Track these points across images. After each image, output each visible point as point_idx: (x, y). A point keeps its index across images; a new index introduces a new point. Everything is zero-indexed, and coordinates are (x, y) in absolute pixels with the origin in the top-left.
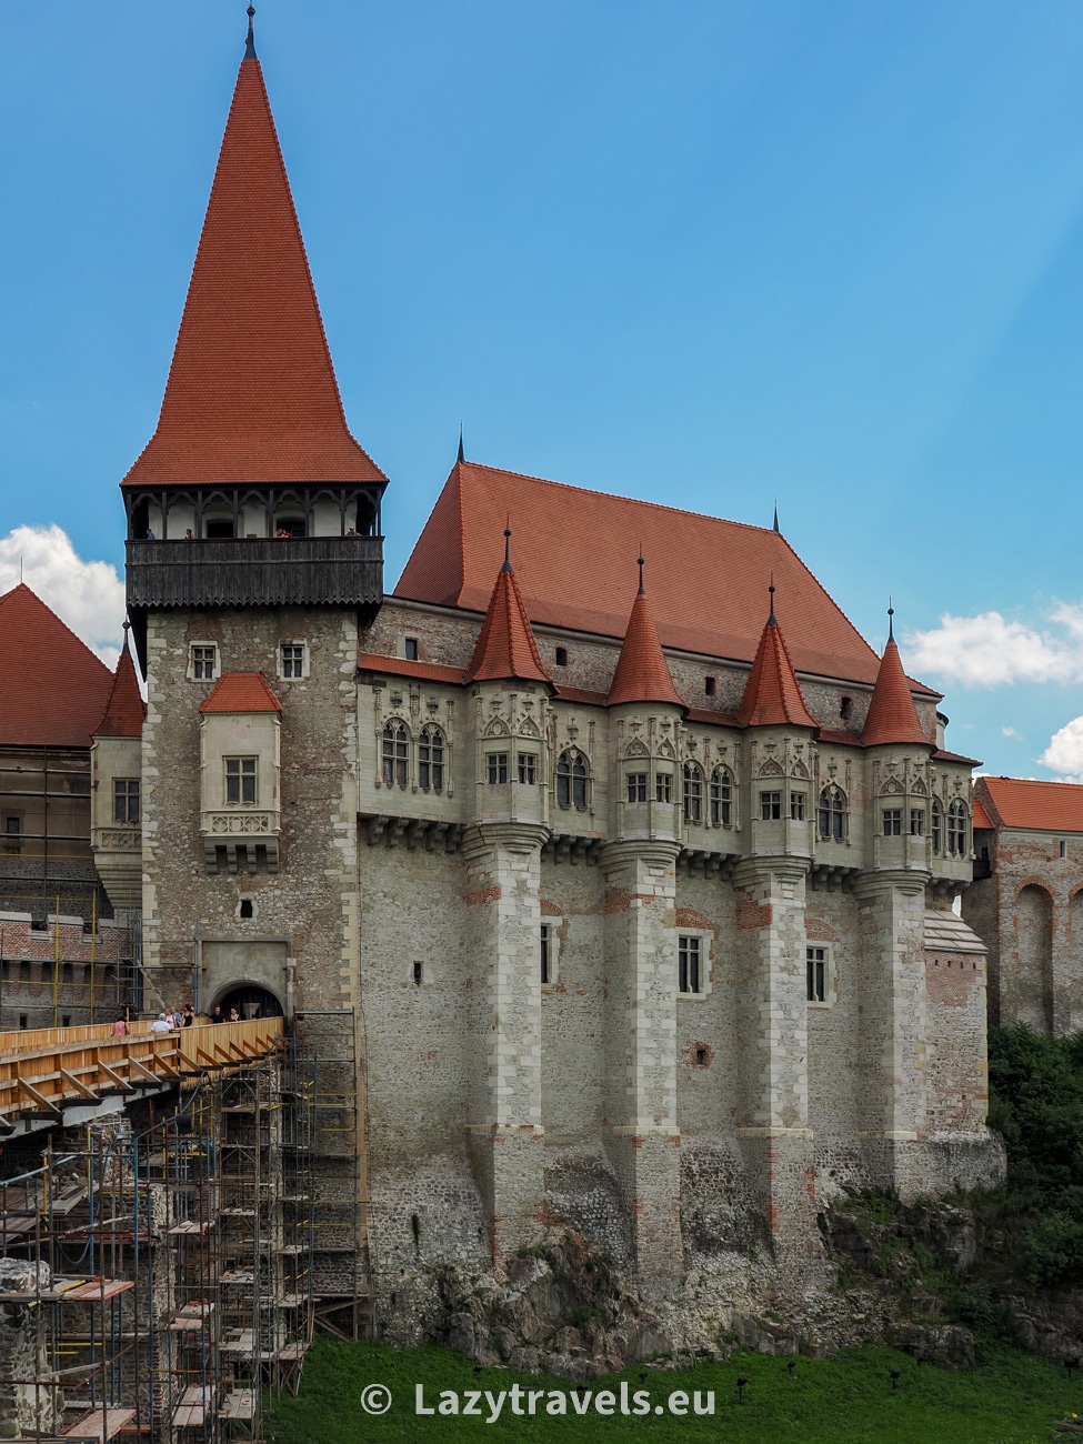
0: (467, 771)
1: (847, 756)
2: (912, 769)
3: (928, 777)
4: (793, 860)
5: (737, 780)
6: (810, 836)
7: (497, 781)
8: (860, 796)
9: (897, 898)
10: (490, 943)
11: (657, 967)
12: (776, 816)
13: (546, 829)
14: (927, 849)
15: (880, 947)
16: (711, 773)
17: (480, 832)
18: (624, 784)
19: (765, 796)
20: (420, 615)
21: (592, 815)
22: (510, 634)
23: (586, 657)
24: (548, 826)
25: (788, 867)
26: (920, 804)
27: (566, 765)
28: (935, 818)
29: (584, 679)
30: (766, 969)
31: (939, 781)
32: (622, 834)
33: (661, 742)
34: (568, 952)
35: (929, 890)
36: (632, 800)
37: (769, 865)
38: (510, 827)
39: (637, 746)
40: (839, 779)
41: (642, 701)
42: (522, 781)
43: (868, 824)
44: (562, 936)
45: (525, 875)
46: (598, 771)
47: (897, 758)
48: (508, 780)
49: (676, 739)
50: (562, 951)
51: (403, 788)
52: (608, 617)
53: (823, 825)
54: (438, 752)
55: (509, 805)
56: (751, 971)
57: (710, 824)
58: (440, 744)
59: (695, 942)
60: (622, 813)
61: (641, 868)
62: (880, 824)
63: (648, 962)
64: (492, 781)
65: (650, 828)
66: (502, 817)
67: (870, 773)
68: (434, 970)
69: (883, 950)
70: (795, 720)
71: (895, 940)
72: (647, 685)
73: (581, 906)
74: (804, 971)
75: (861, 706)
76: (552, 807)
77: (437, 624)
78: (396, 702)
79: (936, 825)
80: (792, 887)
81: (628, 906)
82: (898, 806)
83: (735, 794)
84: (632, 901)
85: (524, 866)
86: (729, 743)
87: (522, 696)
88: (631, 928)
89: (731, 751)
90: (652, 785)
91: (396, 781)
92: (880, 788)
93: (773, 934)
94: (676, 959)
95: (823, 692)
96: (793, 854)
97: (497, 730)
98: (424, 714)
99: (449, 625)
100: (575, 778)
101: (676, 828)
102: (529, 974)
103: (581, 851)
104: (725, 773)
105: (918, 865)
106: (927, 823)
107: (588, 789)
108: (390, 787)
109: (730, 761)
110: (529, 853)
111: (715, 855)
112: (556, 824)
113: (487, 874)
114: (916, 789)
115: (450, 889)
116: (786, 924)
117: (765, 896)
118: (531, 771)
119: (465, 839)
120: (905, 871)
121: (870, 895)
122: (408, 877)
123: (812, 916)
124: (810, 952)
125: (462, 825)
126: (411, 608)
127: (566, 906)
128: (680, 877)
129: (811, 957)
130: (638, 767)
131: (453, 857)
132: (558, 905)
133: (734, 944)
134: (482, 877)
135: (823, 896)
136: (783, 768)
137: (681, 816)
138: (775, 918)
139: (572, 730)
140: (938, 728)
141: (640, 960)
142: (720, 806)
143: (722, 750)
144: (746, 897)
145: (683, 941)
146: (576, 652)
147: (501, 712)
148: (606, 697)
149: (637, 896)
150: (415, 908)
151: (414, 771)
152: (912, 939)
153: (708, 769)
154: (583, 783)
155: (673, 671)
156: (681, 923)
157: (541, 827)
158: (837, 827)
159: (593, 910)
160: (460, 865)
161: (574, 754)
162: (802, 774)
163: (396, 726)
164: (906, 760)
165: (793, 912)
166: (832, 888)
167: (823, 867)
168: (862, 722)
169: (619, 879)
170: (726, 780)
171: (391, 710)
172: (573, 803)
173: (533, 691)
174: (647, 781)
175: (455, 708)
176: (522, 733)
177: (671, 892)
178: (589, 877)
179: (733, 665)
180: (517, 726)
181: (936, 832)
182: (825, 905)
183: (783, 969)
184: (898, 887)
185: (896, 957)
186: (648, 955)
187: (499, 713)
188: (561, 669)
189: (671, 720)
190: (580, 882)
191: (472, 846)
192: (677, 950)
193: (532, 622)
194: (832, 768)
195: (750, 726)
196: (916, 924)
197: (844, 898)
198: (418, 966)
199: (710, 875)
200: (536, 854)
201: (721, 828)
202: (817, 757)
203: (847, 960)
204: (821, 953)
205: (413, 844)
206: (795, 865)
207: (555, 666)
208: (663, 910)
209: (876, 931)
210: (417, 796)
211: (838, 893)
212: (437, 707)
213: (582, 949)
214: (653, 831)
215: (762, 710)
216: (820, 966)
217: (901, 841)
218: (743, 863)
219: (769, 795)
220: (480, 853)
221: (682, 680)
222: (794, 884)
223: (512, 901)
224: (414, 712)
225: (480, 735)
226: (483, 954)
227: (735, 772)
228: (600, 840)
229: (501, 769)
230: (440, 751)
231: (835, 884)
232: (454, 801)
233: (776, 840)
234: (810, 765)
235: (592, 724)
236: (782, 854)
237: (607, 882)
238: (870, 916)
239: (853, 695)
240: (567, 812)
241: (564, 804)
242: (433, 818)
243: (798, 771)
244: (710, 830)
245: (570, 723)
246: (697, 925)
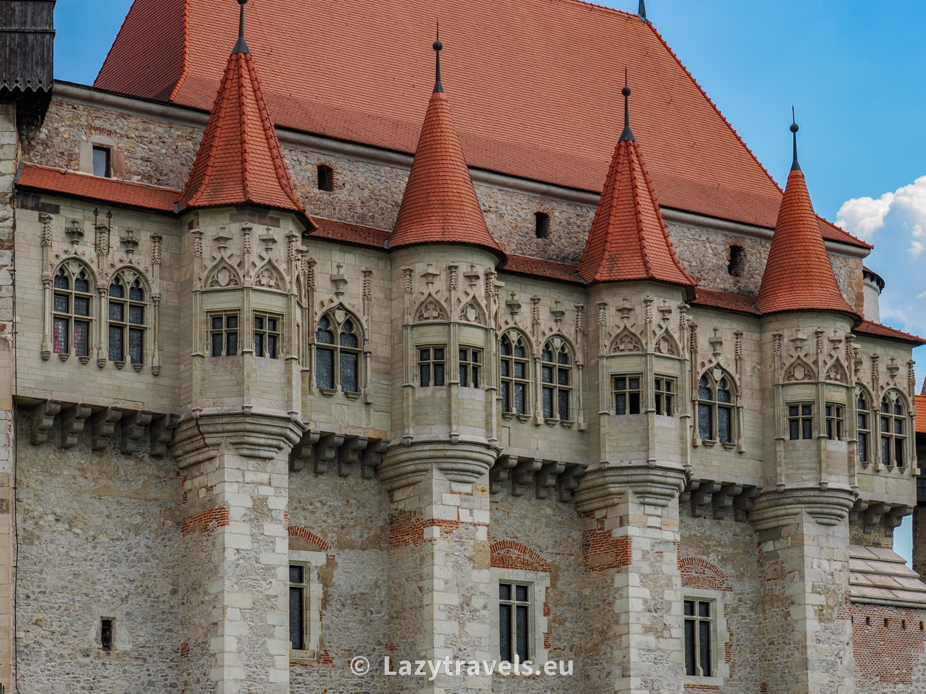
0: (181, 338)
1: (736, 326)
2: (827, 347)
3: (848, 357)
4: (660, 473)
5: (580, 358)
6: (682, 439)
7: (224, 353)
8: (756, 385)
9: (810, 528)
10: (213, 590)
11: (462, 625)
12: (635, 409)
13: (297, 423)
14: (850, 459)
15: (787, 598)
16: (541, 347)
17: (198, 426)
18: (413, 359)
19: (618, 380)
20: (116, 111)
21: (368, 404)
22: (243, 142)
23: (361, 179)
24: (299, 418)
25: (653, 482)
26: (839, 396)
27: (330, 332)
28: (863, 417)
29: (359, 210)
30: (624, 630)
31: (866, 366)
32: (411, 432)
33: (465, 300)
34: (334, 605)
35: (855, 517)
36: (424, 383)
37: (625, 479)
38: (241, 419)
39: (431, 307)
40: (726, 358)
41: (437, 243)
42: (261, 354)
43: (766, 422)
44: (325, 580)
45: (265, 491)
46: (376, 340)
47: (805, 329)
48: (239, 352)
49: (488, 297)
50: (325, 602)
51: (84, 360)
52: (396, 124)
53: (705, 424)
54: (139, 310)
55: (240, 387)
56: (602, 632)
57: (541, 420)
58: (142, 298)
59: (523, 590)
60: (411, 402)
61: (438, 481)
62: (784, 423)
63: (449, 618)
64: (215, 353)
65: (450, 424)
66: (230, 404)
67: (769, 349)
68: (131, 631)
69: (793, 603)
70: (659, 274)
71: (808, 588)
72: (446, 219)
73: (355, 536)
74: (679, 632)
75: (757, 258)
76: (307, 391)
77: (140, 126)
78: (74, 235)
79: (864, 426)
80: (659, 511)
81: (421, 537)
82: (807, 399)
83: (576, 377)
84: (426, 530)
85: (264, 477)
86: (568, 304)
87: (259, 230)
88: (425, 570)
89: (570, 317)
90: (453, 361)
91: (73, 350)
92: (783, 372)
93: (634, 578)
94: (494, 615)
95: (704, 238)
96: (658, 464)
97: (223, 278)
98: (117, 255)
99: (158, 129)
100: (342, 351)
101: (488, 423)
102: (272, 636)
103: (353, 457)
104: (563, 348)
105: (837, 481)
106: (851, 422)
107: (361, 365)
108: (63, 359)
109: (569, 330)
110: (271, 459)
111: (549, 465)
112: (314, 417)
113: (209, 489)
114: (832, 375)
115: (157, 510)
116: (651, 565)
117: (621, 525)
118: (274, 338)
119: (179, 437)
120: (819, 490)
121: (773, 524)
122: (94, 492)
123: (692, 553)
124: (689, 605)
125: (172, 416)
126: (101, 102)
127: (331, 538)
128: (498, 497)
129: (692, 613)
130: (432, 336)
131: (161, 463)
132: (319, 536)
133: (580, 594)
134: (203, 493)
135: (706, 525)
136: (644, 342)
137: (496, 409)
138: (635, 555)
139: (338, 282)
140: (867, 292)
141: (439, 615)
142: (556, 394)
143: (558, 315)
144: (595, 526)
145: (505, 588)
146: (345, 171)
147: (229, 252)
148: (388, 236)
149: (433, 522)
150: (103, 538)
151: (101, 337)
152: (832, 587)
153: (538, 343)
154: (355, 356)
155: (485, 202)
156: (499, 561)
157: (288, 420)
158: (725, 425)
159: (373, 543)
160: (172, 475)
161: (340, 317)
162: (670, 351)
163: (74, 270)
164: (818, 334)
165: (661, 548)
166: (719, 514)
167: (706, 484)
168: (759, 279)
169: (409, 497)
170: (564, 357)
171: (67, 246)
172: (339, 387)
173: (275, 223)
174: (446, 356)
175: (163, 247)
176: (259, 283)
177: (483, 516)
178: (366, 495)
179: (573, 195)
180: (253, 273)
181: (864, 436)
182: (710, 538)
183: (647, 630)
184: (810, 513)
185: (810, 613)
186: (450, 609)
187: (226, 254)
188: (325, 196)
189: (480, 270)
190: (352, 501)
191: (188, 448)
192: (495, 601)
193: (278, 127)
194: (715, 343)
195: (596, 282)
196: (838, 566)
197: (737, 528)
198: (107, 625)
199: (543, 493)
200: (282, 460)
201: (558, 426)
202: (693, 328)
203: (743, 617)
204: (705, 606)
205: (100, 443)
206: (663, 479)
207: (316, 190)
208: (472, 543)
209: (783, 576)
210: (104, 373)
211: (728, 521)
212: (135, 244)
213: (357, 600)
214: (454, 428)
215: (613, 260)
216: (706, 625)
217: (814, 447)
218: (589, 477)
219: (624, 379)
220: (200, 457)
221: (502, 216)
222: (663, 506)
223: (246, 528)
224: (100, 250)
225: (198, 286)
226: (204, 607)
227: (576, 347)
228: (379, 440)
229: (229, 334)
230: (142, 308)
231: (724, 508)
232: (161, 381)
233: (635, 443)
234: (681, 338)
235: (367, 273)
236: (643, 463)
237: (392, 501)
238: (774, 554)
239: (747, 243)
240: (331, 400)
241: (327, 390)
242: (130, 406)
243: (664, 346)
244: (540, 429)
245: (335, 272)
246: (526, 565)
